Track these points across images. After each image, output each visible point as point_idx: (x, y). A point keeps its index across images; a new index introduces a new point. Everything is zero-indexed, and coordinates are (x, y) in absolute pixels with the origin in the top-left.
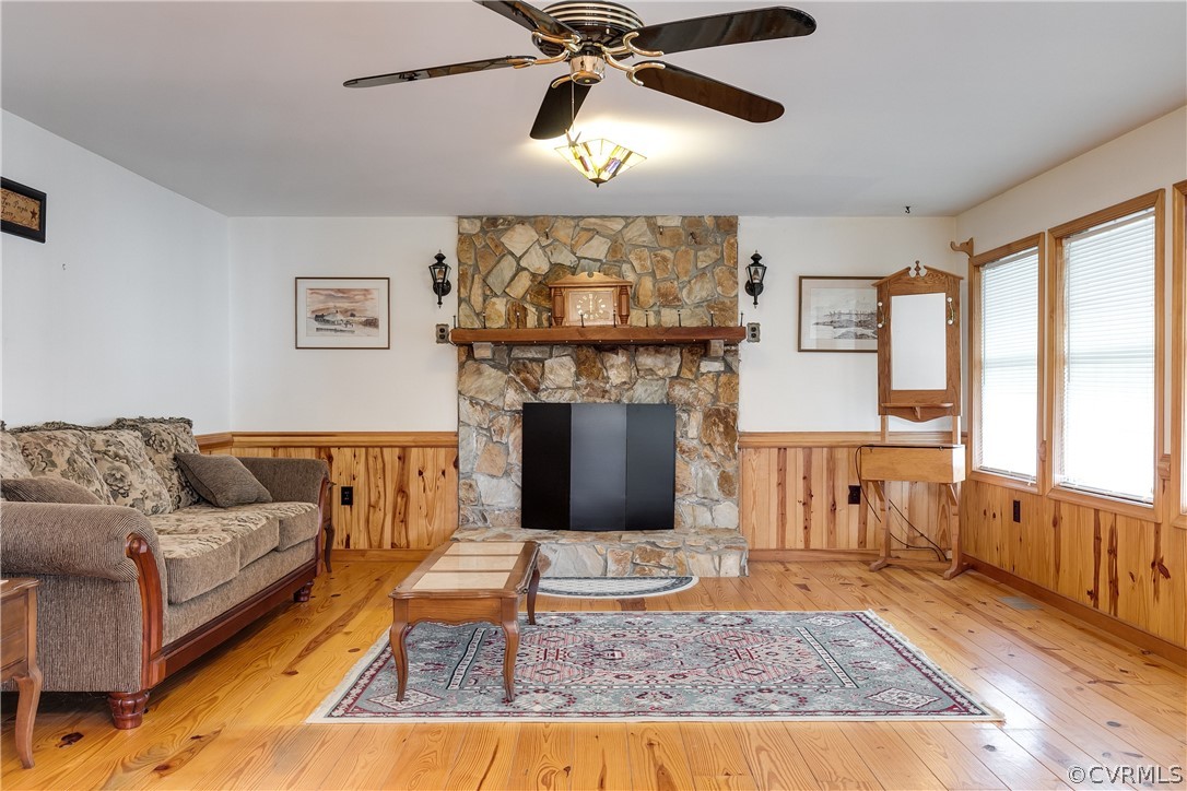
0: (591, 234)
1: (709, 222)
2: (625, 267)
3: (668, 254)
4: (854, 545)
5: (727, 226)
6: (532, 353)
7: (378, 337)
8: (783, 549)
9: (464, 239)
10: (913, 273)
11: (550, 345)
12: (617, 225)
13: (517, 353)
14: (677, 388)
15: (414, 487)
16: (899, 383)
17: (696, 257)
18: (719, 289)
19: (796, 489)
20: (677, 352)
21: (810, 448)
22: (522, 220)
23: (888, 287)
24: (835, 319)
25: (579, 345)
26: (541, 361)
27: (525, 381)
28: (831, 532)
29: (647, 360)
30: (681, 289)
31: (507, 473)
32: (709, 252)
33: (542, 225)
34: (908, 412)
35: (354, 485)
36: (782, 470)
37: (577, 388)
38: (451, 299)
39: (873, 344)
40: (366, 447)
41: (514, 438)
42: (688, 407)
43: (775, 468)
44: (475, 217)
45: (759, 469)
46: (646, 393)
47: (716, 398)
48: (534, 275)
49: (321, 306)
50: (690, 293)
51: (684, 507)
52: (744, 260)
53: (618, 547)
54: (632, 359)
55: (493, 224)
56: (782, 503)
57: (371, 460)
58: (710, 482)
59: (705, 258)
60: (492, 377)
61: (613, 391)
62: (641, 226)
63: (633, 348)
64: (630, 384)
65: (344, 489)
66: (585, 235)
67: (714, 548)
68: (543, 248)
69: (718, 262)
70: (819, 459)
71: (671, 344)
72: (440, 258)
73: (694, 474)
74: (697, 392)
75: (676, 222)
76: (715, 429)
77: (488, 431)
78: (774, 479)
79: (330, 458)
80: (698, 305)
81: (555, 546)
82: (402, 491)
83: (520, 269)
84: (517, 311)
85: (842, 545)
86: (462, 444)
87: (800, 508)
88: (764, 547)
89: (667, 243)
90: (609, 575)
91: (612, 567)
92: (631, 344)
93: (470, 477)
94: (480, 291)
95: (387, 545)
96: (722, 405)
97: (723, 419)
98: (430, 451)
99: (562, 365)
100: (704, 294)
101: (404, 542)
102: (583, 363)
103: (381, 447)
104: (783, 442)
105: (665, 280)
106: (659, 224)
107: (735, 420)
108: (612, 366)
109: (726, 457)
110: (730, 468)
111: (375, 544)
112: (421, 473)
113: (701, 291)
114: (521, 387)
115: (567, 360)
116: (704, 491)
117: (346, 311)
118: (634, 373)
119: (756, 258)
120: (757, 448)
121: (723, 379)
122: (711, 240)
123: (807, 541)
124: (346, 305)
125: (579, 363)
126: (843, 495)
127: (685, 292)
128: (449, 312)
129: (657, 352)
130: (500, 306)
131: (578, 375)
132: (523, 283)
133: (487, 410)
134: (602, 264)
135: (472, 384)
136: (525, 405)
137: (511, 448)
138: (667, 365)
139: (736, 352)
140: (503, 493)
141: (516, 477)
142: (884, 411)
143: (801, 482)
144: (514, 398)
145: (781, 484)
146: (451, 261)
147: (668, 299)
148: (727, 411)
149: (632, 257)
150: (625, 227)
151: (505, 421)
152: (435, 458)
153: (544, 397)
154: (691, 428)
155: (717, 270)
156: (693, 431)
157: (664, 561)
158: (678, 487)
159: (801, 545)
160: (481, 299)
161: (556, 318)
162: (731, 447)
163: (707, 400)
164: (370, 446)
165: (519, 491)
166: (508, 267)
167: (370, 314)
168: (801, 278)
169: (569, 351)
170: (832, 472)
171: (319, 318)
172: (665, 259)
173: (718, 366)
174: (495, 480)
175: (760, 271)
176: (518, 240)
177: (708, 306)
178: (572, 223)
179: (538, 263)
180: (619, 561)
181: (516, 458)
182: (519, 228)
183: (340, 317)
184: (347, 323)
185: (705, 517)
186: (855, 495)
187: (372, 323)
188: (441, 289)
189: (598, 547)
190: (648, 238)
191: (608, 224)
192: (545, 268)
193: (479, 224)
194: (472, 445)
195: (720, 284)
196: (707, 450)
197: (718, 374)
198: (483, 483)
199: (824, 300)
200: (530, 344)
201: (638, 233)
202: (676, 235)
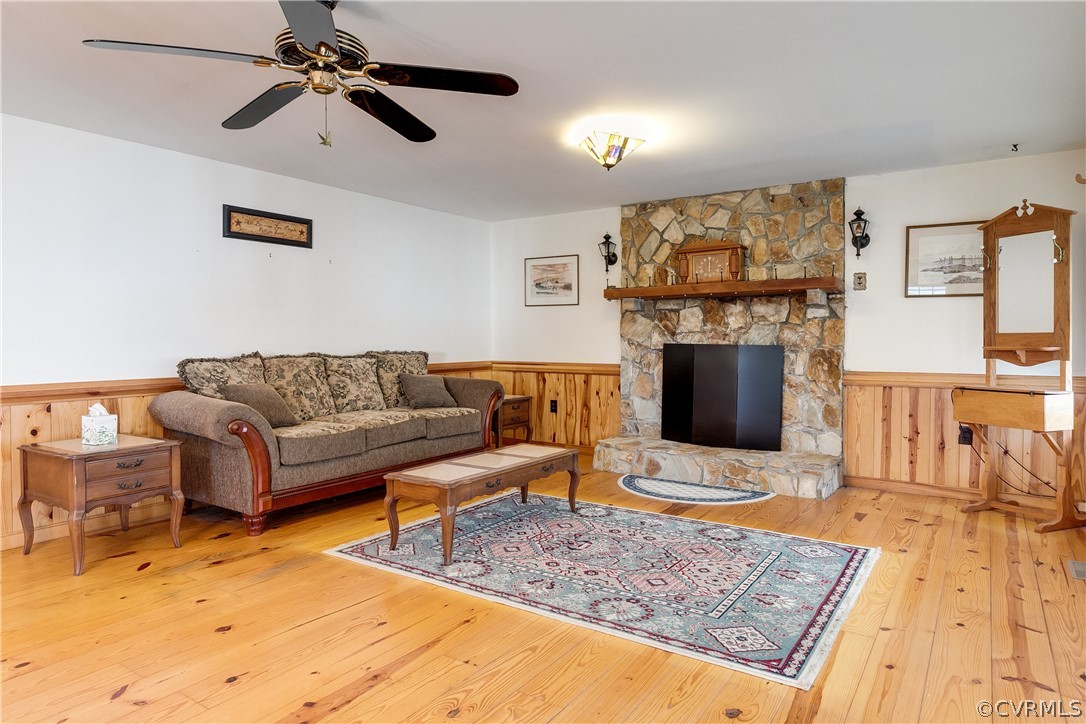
0: (715, 208)
1: (816, 186)
2: (743, 232)
3: (779, 218)
4: (965, 484)
5: (835, 188)
6: (671, 305)
7: (571, 297)
8: (887, 479)
9: (625, 222)
10: (1020, 213)
11: (683, 298)
12: (736, 199)
13: (660, 305)
14: (786, 332)
15: (593, 403)
16: (1005, 326)
17: (804, 218)
18: (826, 245)
19: (901, 426)
20: (786, 301)
21: (917, 388)
22: (664, 203)
23: (996, 229)
24: (946, 264)
25: (707, 297)
26: (677, 311)
27: (666, 327)
28: (940, 469)
29: (760, 309)
30: (791, 248)
31: (653, 397)
32: (816, 213)
33: (679, 205)
34: (1010, 355)
35: (558, 399)
36: (887, 408)
37: (704, 332)
38: (616, 269)
39: (979, 288)
40: (565, 373)
41: (658, 370)
42: (795, 348)
43: (880, 404)
44: (632, 205)
45: (865, 407)
46: (759, 336)
47: (821, 340)
48: (673, 245)
49: (539, 277)
50: (799, 250)
51: (791, 433)
52: (850, 216)
53: (713, 460)
54: (748, 308)
55: (644, 208)
56: (887, 437)
57: (568, 382)
58: (815, 414)
59: (812, 217)
60: (643, 324)
61: (733, 334)
62: (757, 197)
63: (749, 299)
64: (746, 328)
65: (552, 402)
66: (711, 210)
67: (793, 471)
68: (679, 223)
69: (825, 220)
70: (927, 400)
71: (782, 294)
72: (607, 237)
73: (801, 405)
74: (802, 337)
75: (787, 190)
76: (819, 367)
77: (640, 363)
78: (879, 415)
79: (544, 380)
80: (806, 259)
81: (665, 455)
82: (586, 405)
83: (663, 241)
84: (662, 273)
85: (951, 482)
86: (622, 374)
87: (906, 444)
88: (868, 475)
89: (778, 208)
90: (705, 483)
91: (707, 476)
92: (749, 296)
93: (628, 398)
94: (635, 260)
95: (577, 443)
96: (827, 347)
97: (829, 360)
98: (603, 378)
99: (693, 314)
100: (811, 250)
101: (587, 441)
102: (709, 312)
103: (574, 374)
104: (889, 381)
105: (777, 240)
106: (772, 192)
107: (839, 360)
108: (731, 314)
109: (830, 393)
110: (834, 402)
111: (570, 441)
112: (597, 393)
113: (808, 247)
114: (663, 331)
115: (697, 311)
116: (809, 421)
117: (553, 280)
118: (749, 319)
119: (859, 214)
120: (861, 386)
121: (828, 324)
122: (818, 202)
123: (913, 474)
124: (552, 275)
125: (706, 312)
126: (952, 433)
127: (794, 249)
128: (616, 277)
129: (769, 301)
130: (649, 270)
131: (705, 322)
132: (666, 250)
133: (639, 349)
134: (725, 231)
135: (630, 329)
136: (665, 345)
137: (656, 378)
138: (777, 312)
139: (842, 300)
140: (649, 411)
141: (659, 400)
142: (989, 354)
143: (907, 420)
144: (658, 340)
145: (886, 420)
146: (616, 239)
147: (780, 257)
148: (831, 352)
149: (748, 224)
150: (743, 199)
151: (652, 357)
152: (607, 383)
153: (680, 340)
154: (798, 367)
155: (824, 228)
156: (800, 369)
157: (749, 477)
158: (785, 415)
159: (906, 478)
160: (635, 266)
161: (682, 278)
162: (835, 384)
163: (813, 342)
164: (567, 372)
165: (660, 410)
166: (654, 239)
167: (567, 281)
168: (908, 228)
169: (698, 302)
170: (940, 412)
171: (538, 285)
172: (777, 223)
173: (823, 313)
174: (645, 402)
175: (863, 225)
176: (661, 219)
177: (816, 260)
178: (701, 201)
179: (675, 235)
180: (712, 473)
181: (658, 385)
182: (662, 210)
183: (550, 284)
184: (554, 287)
185: (809, 444)
186: (966, 436)
187: (568, 287)
188: (611, 260)
189: (697, 459)
190: (762, 207)
191: (729, 198)
192: (681, 238)
193: (634, 209)
194: (630, 374)
195: (827, 240)
196: (813, 386)
197: (824, 320)
198: (637, 403)
199: (933, 248)
200: (668, 298)
201: (755, 203)
202: (786, 199)
